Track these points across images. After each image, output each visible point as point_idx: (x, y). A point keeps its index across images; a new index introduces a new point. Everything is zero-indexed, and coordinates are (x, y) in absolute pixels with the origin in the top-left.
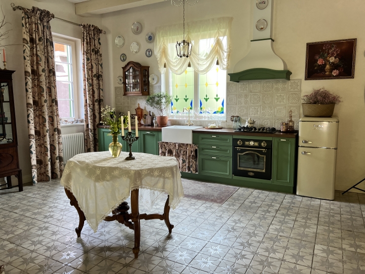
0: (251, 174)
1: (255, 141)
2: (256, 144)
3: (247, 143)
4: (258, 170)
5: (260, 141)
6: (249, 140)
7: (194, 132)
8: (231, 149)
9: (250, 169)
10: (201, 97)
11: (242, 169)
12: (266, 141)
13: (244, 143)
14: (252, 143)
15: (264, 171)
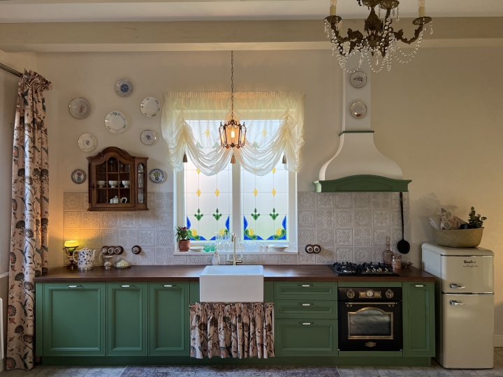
0: (371, 345)
1: (375, 289)
2: (378, 295)
3: (362, 294)
4: (383, 337)
5: (383, 290)
6: (365, 289)
7: (266, 279)
8: (336, 304)
9: (367, 337)
10: (246, 212)
11: (355, 337)
12: (392, 289)
13: (357, 294)
14: (370, 294)
15: (391, 337)
